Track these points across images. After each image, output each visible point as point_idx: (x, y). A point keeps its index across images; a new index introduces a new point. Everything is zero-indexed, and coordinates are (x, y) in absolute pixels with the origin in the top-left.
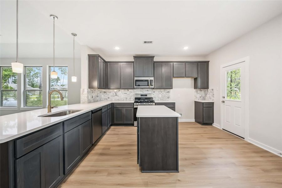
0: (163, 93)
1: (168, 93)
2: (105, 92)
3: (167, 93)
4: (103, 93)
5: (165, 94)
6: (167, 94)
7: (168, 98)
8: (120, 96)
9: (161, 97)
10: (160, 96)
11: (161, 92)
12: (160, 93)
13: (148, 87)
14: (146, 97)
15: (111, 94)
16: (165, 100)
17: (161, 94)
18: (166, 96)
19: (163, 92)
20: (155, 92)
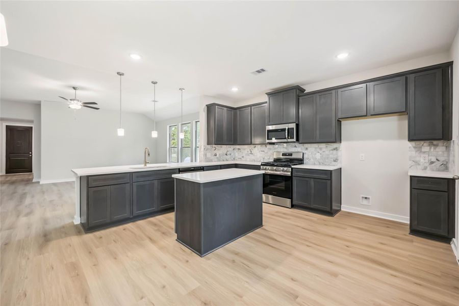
0: (324, 152)
1: (335, 152)
2: (239, 149)
3: (331, 152)
4: (237, 150)
5: (327, 152)
6: (332, 154)
7: (335, 161)
8: (255, 154)
9: (319, 158)
10: (318, 156)
11: (321, 149)
12: (318, 150)
13: (285, 140)
14: (291, 157)
15: (246, 152)
16: (329, 165)
17: (321, 152)
18: (331, 156)
19: (324, 150)
20: (309, 149)
